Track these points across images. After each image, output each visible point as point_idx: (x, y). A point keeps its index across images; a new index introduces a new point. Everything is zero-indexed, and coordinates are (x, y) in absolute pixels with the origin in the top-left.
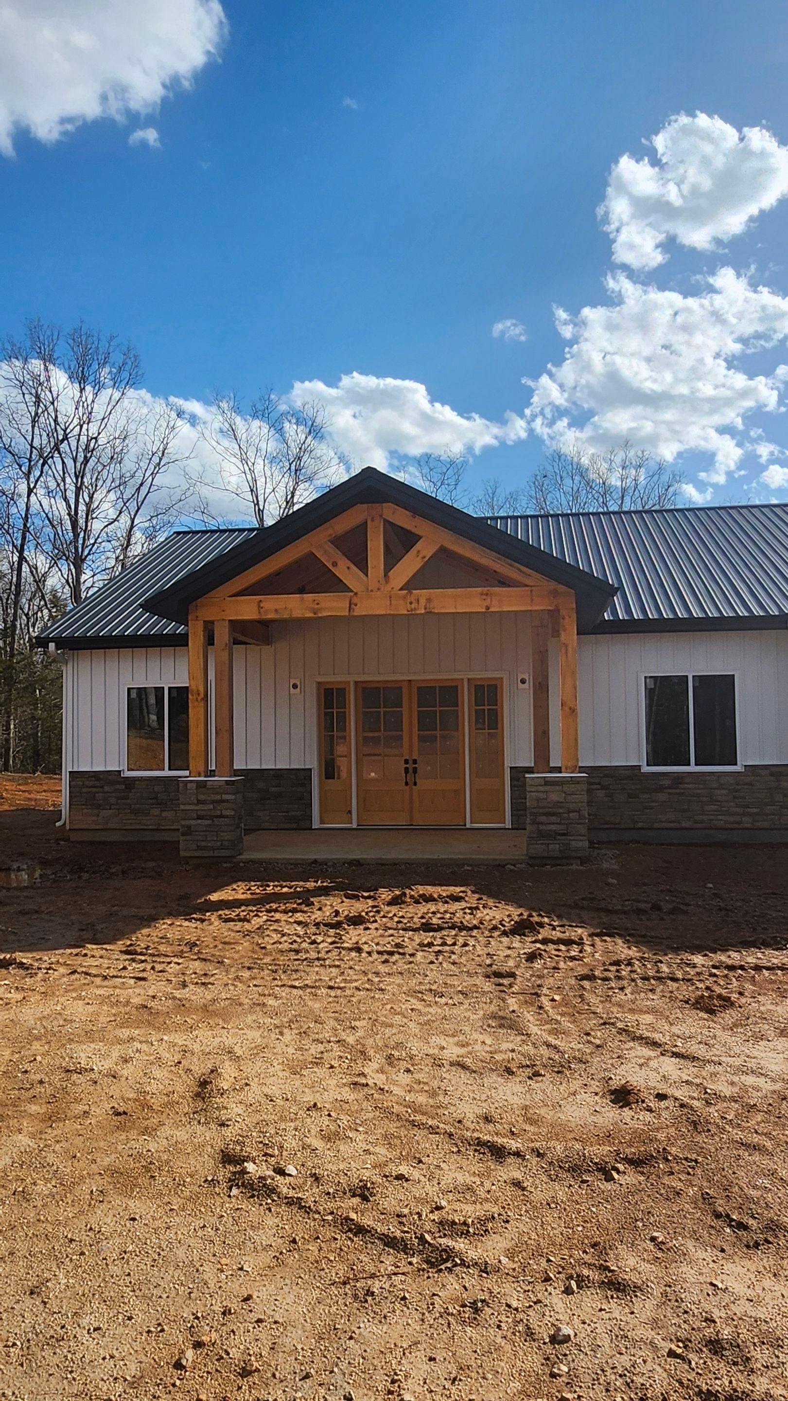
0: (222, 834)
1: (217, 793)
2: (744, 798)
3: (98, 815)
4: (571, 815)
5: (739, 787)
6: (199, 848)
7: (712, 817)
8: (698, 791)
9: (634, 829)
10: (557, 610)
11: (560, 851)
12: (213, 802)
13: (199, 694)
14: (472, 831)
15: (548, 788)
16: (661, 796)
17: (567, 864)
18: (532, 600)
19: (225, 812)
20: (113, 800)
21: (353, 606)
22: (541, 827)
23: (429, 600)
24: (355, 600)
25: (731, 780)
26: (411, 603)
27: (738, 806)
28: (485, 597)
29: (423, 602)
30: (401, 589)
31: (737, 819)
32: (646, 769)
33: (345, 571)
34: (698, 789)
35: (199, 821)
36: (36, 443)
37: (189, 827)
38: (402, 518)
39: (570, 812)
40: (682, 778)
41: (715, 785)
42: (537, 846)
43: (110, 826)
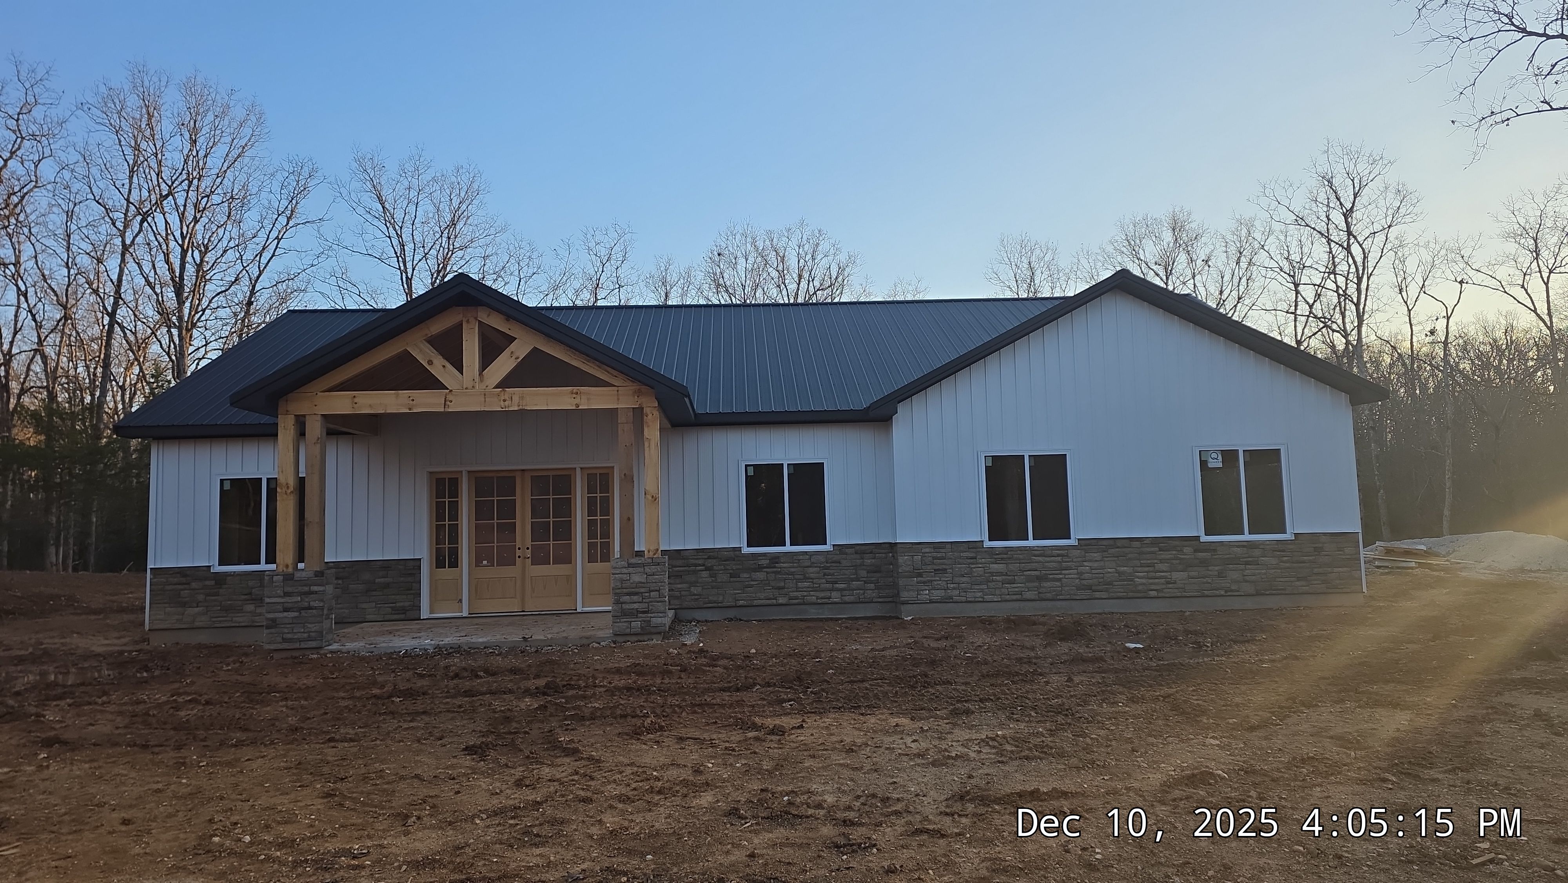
0: (309, 626)
1: (306, 585)
2: (833, 575)
3: (183, 614)
4: (652, 594)
5: (828, 565)
6: (285, 640)
7: (805, 594)
8: (793, 570)
9: (736, 607)
10: (641, 409)
11: (642, 628)
12: (301, 594)
13: (288, 488)
14: (583, 615)
15: (631, 570)
16: (760, 575)
17: (649, 640)
18: (618, 399)
19: (312, 604)
20: (201, 597)
21: (448, 403)
22: (625, 606)
23: (522, 398)
24: (450, 397)
25: (822, 558)
26: (504, 401)
27: (827, 582)
28: (574, 396)
29: (516, 399)
30: (496, 387)
31: (828, 594)
32: (746, 550)
33: (440, 368)
34: (793, 567)
35: (286, 614)
36: (135, 197)
37: (274, 620)
38: (497, 322)
39: (651, 591)
40: (778, 557)
41: (808, 564)
42: (620, 624)
43: (197, 624)
